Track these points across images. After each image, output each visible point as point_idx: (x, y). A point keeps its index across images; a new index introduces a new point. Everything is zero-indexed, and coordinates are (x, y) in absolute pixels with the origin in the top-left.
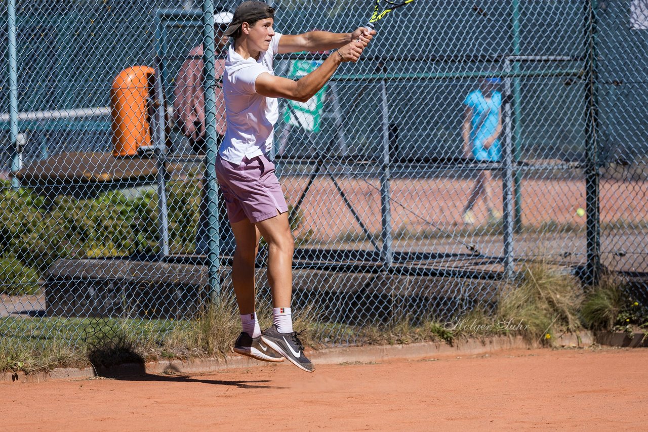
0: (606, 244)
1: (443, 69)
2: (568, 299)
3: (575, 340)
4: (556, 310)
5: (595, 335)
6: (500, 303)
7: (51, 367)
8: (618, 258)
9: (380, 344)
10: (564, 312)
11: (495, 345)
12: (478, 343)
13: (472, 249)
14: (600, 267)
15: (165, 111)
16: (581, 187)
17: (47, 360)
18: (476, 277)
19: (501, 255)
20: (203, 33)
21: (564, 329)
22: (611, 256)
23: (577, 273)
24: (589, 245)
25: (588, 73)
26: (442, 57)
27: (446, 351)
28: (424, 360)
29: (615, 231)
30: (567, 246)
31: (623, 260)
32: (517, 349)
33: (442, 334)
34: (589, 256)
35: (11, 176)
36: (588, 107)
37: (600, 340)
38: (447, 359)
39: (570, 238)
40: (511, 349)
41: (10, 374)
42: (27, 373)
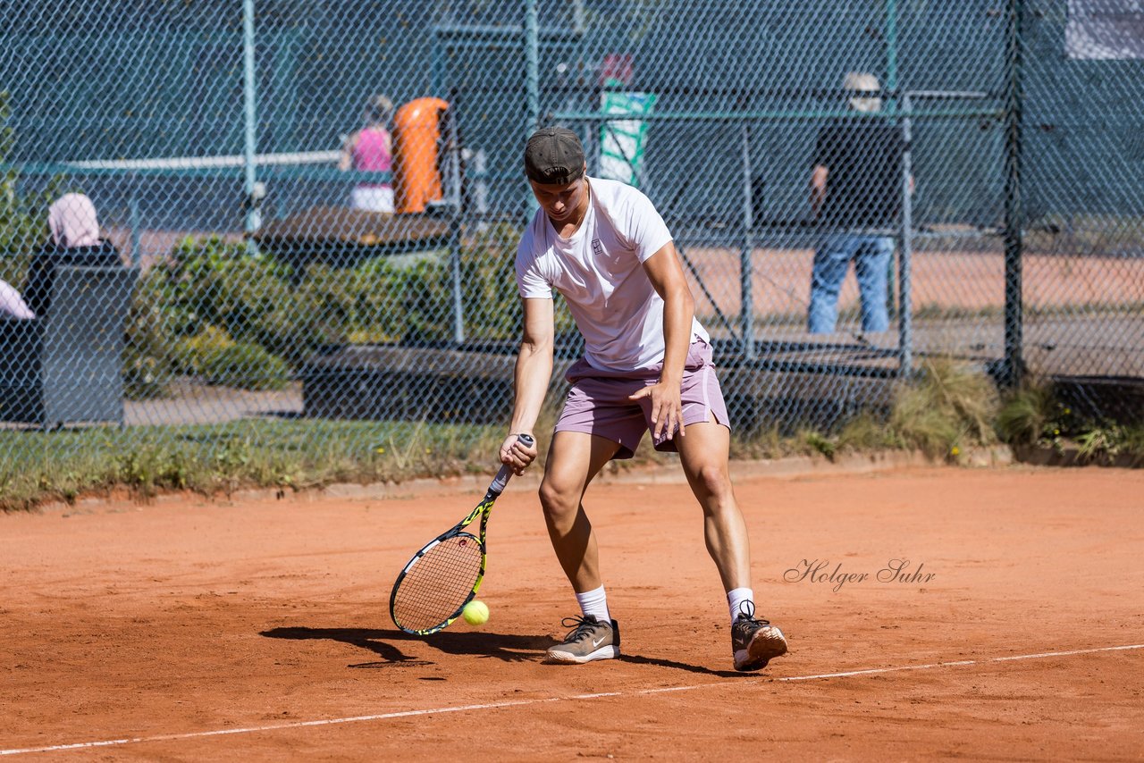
0: (1030, 334)
1: (826, 107)
2: (982, 404)
3: (989, 457)
4: (966, 418)
5: (1014, 450)
6: (894, 407)
7: (327, 482)
8: (1045, 352)
9: (743, 459)
10: (975, 420)
11: (887, 462)
12: (867, 460)
13: (860, 338)
14: (1021, 363)
15: (460, 157)
16: (999, 262)
17: (322, 474)
18: (864, 375)
19: (896, 347)
20: (524, 58)
21: (975, 441)
22: (1036, 350)
23: (991, 372)
24: (1008, 335)
25: (1009, 114)
26: (824, 92)
27: (825, 468)
28: (797, 480)
29: (1041, 318)
30: (979, 337)
31: (1052, 354)
32: (917, 467)
33: (820, 447)
34: (1008, 349)
35: (247, 237)
36: (1009, 159)
37: (1019, 457)
38: (826, 477)
39: (984, 325)
40: (908, 467)
41: (274, 491)
42: (296, 490)
